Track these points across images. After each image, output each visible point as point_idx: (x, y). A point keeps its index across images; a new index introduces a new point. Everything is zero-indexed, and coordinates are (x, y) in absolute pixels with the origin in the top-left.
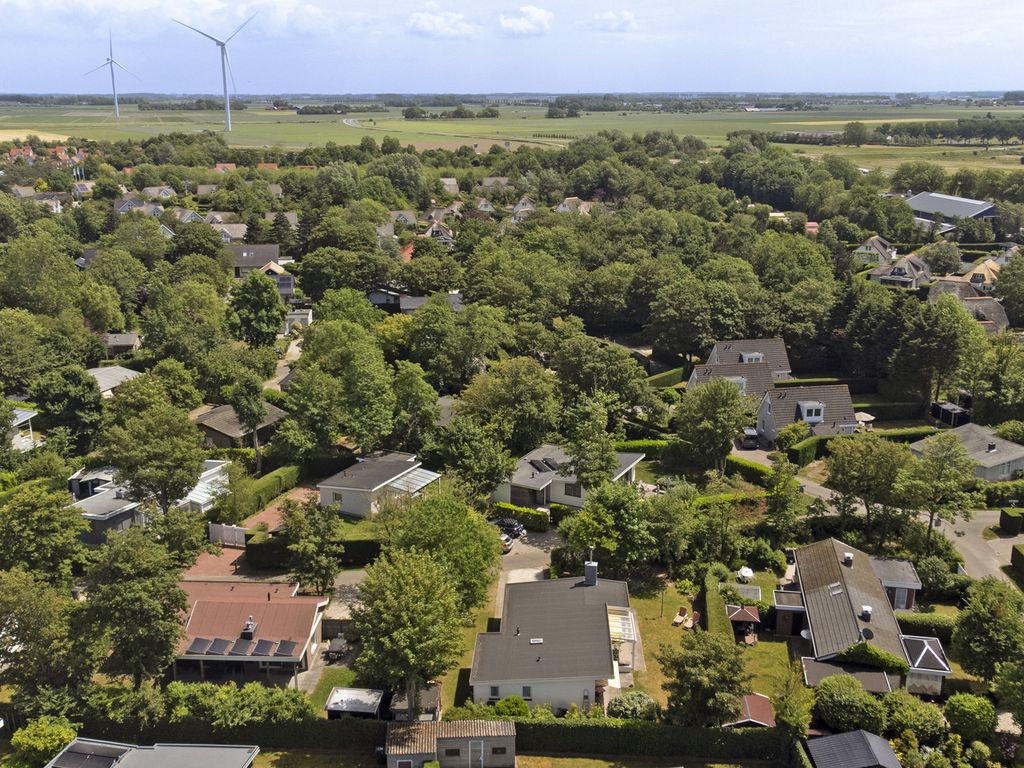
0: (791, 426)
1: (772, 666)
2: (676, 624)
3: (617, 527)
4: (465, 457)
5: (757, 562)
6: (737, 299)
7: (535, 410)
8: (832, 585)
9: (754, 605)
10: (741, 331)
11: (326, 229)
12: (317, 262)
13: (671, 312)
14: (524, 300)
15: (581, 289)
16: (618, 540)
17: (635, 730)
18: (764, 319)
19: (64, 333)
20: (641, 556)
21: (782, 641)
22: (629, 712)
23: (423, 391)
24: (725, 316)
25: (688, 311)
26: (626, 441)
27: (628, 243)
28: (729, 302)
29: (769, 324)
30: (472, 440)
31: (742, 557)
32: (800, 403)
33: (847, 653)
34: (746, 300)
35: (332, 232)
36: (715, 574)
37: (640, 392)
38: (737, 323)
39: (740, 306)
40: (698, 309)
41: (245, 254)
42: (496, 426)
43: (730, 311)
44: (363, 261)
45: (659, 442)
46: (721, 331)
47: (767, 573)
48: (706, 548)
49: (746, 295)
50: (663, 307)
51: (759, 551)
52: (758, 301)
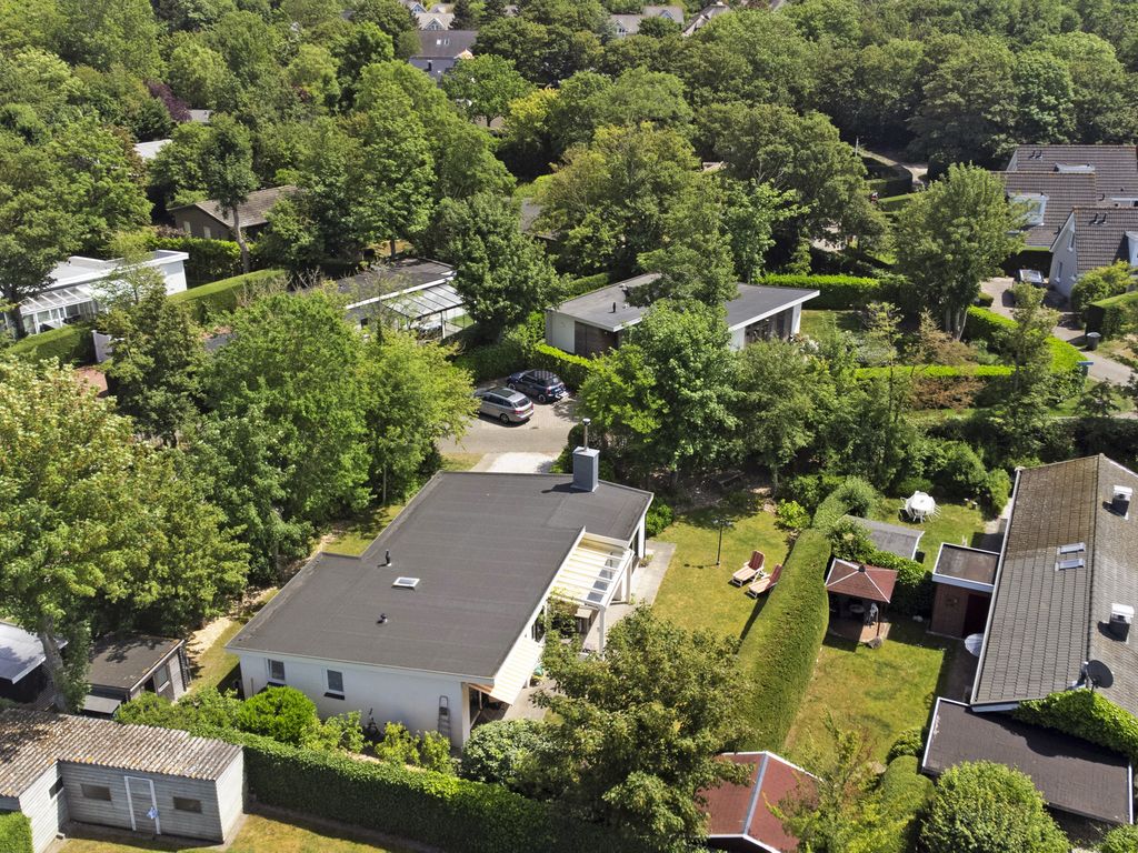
0: (1103, 270)
1: (891, 697)
2: (736, 583)
3: (658, 390)
4: (473, 260)
5: (949, 488)
6: (1068, 80)
7: (654, 209)
8: (1065, 549)
9: (892, 567)
10: (1067, 133)
11: (539, 11)
12: (490, 34)
13: (954, 97)
14: (739, 81)
15: (835, 76)
16: (659, 414)
17: (479, 810)
18: (1112, 117)
19: (115, 95)
20: (707, 448)
21: (936, 648)
22: (495, 764)
23: (484, 171)
24: (1043, 108)
25: (980, 96)
26: (810, 274)
27: (934, 25)
28: (1054, 86)
29: (1118, 123)
30: (490, 232)
31: (926, 475)
32: (1129, 234)
33: (1043, 706)
34: (1085, 85)
35: (544, 13)
36: (843, 499)
37: (845, 197)
38: (1061, 121)
39: (1072, 94)
40: (999, 93)
41: (439, 42)
42: (588, 231)
43: (1053, 100)
44: (554, 36)
45: (865, 281)
46: (1031, 131)
47: (965, 509)
48: (849, 449)
49: (1086, 78)
50: (942, 90)
51: (957, 466)
52: (1107, 86)
